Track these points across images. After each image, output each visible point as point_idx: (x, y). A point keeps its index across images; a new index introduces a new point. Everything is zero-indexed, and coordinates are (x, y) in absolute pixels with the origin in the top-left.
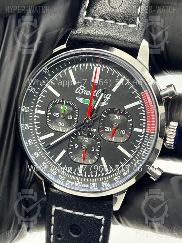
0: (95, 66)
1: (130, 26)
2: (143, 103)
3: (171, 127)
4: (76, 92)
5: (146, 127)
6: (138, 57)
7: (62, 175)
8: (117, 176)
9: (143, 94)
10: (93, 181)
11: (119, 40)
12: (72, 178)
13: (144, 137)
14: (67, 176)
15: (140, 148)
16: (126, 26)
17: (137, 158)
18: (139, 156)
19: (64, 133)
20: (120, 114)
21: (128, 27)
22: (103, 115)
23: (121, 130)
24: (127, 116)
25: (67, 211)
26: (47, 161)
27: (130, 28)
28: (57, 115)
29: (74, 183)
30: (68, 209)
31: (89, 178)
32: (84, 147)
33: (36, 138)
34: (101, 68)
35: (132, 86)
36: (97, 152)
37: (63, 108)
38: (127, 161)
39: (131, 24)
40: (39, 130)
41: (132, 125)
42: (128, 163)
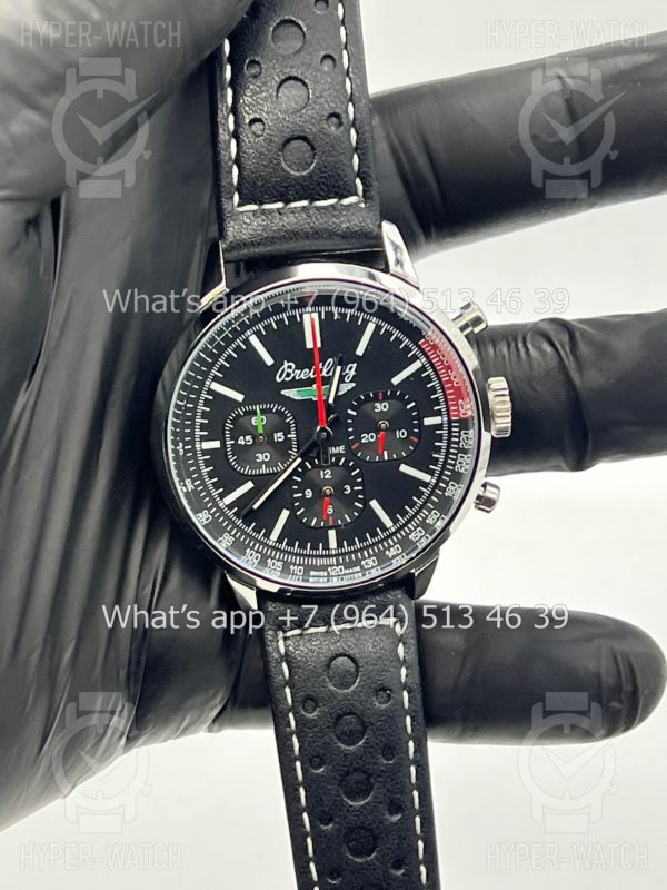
0: (305, 312)
1: (346, 201)
2: (430, 362)
3: (495, 394)
4: (278, 380)
5: (448, 410)
6: (390, 267)
7: (295, 564)
8: (415, 528)
9: (424, 343)
10: (367, 556)
12: (319, 564)
13: (450, 431)
14: (306, 563)
15: (447, 457)
16: (337, 203)
17: (448, 479)
18: (450, 474)
19: (277, 475)
20: (385, 398)
21: (342, 205)
22: (349, 411)
23: (397, 431)
24: (401, 398)
26: (254, 545)
27: (347, 206)
28: (249, 441)
29: (328, 572)
31: (355, 552)
32: (328, 490)
33: (215, 504)
34: (320, 313)
35: (396, 333)
36: (359, 492)
37: (259, 421)
38: (427, 492)
39: (346, 197)
40: (216, 486)
41: (419, 414)
42: (430, 496)
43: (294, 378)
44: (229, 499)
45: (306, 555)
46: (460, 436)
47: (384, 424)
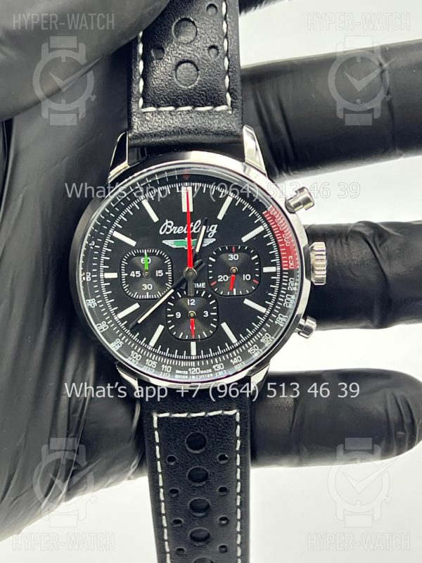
0: (183, 186)
1: (218, 109)
2: (270, 227)
3: (316, 253)
4: (161, 233)
5: (281, 263)
6: (246, 158)
7: (165, 364)
8: (253, 345)
9: (266, 214)
10: (217, 362)
11: (206, 134)
12: (182, 366)
13: (281, 278)
14: (173, 364)
15: (278, 297)
16: (212, 110)
17: (278, 312)
18: (279, 308)
19: (157, 300)
20: (237, 251)
21: (216, 111)
22: (210, 258)
23: (244, 275)
24: (248, 252)
25: (178, 415)
26: (137, 348)
27: (219, 112)
28: (138, 275)
29: (189, 372)
30: (180, 413)
31: (209, 358)
32: (192, 313)
33: (112, 318)
34: (193, 188)
35: (247, 205)
36: (214, 316)
37: (145, 261)
38: (263, 320)
39: (219, 105)
40: (113, 305)
41: (260, 264)
42: (265, 323)
43: (172, 232)
44: (121, 315)
45: (174, 358)
46: (288, 282)
47: (234, 269)
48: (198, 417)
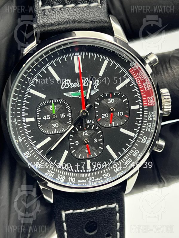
0: (75, 55)
1: (92, 5)
3: (164, 95)
4: (62, 88)
5: (142, 102)
7: (71, 177)
9: (131, 70)
10: (105, 172)
11: (85, 22)
12: (82, 177)
13: (143, 112)
14: (76, 176)
15: (142, 125)
16: (88, 6)
17: (143, 135)
18: (143, 132)
19: (62, 134)
20: (113, 97)
21: (90, 7)
22: (96, 103)
23: (119, 113)
24: (120, 97)
25: (78, 211)
27: (93, 7)
28: (48, 118)
29: (87, 181)
30: (80, 209)
31: (99, 170)
32: (86, 141)
33: (33, 148)
34: (82, 56)
35: (118, 65)
36: (101, 142)
37: (53, 108)
38: (133, 141)
39: (92, 3)
40: (33, 140)
41: (129, 104)
42: (134, 143)
44: (39, 146)
45: (76, 172)
46: (148, 114)
47: (112, 109)
48: (91, 211)
